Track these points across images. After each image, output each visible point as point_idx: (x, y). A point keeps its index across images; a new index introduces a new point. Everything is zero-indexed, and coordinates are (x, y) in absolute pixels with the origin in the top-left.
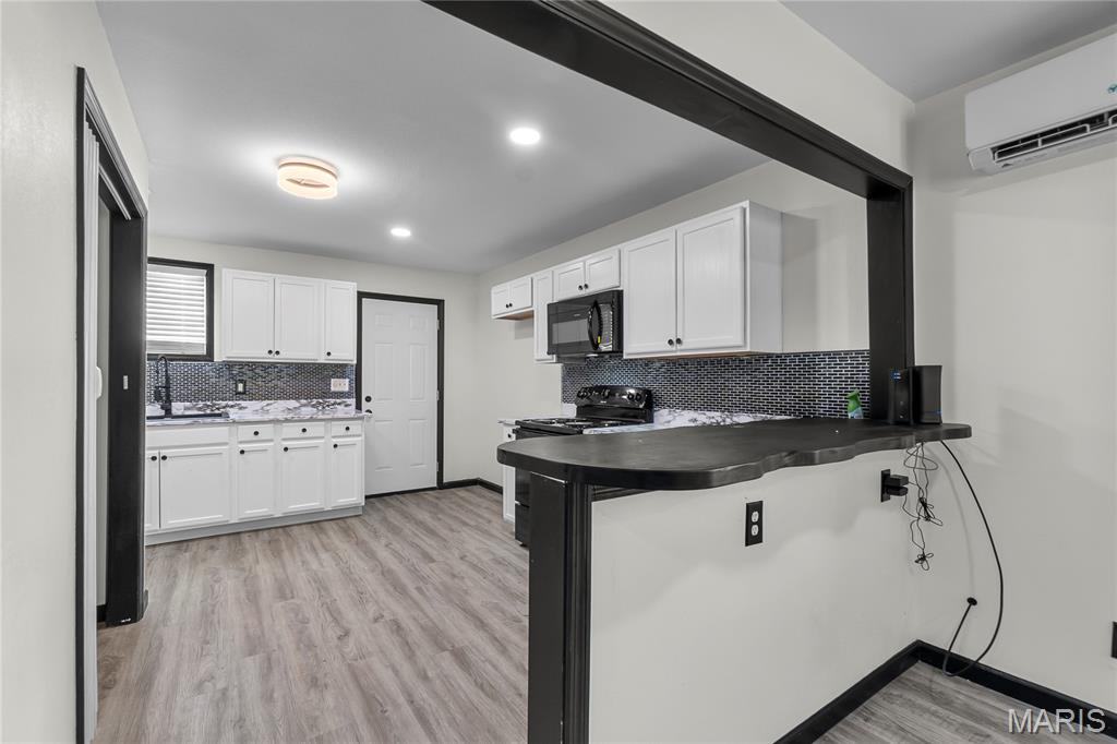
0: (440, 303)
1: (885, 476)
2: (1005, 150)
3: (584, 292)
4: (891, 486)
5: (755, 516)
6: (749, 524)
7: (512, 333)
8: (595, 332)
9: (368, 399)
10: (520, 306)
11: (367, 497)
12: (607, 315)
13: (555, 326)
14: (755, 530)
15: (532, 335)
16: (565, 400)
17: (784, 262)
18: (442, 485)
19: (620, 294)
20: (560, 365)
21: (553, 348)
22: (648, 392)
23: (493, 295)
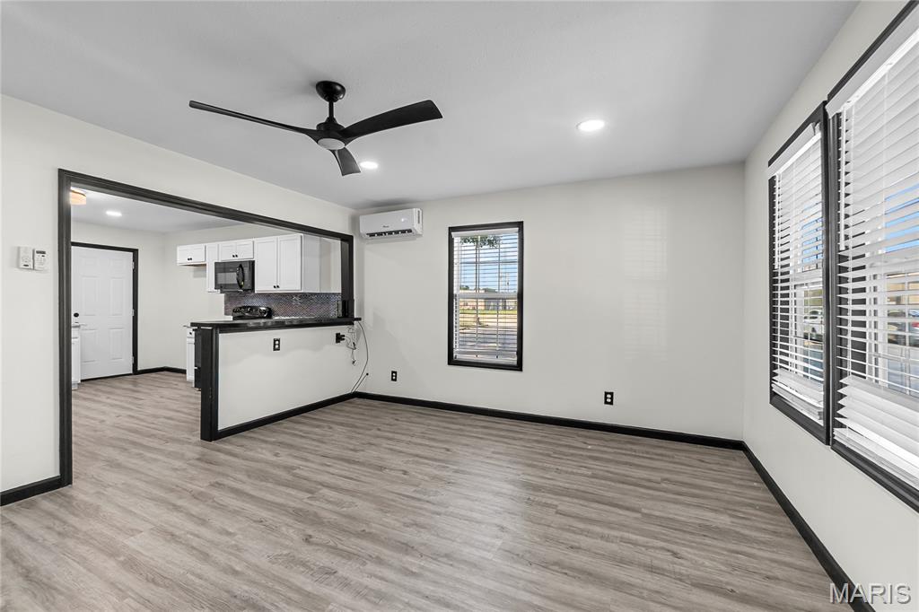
0: (135, 252)
1: (338, 335)
2: (372, 235)
3: (236, 259)
4: (339, 338)
5: (277, 342)
6: (275, 345)
7: (192, 274)
8: (241, 279)
9: (76, 315)
10: (198, 260)
11: (82, 381)
12: (247, 271)
13: (219, 275)
14: (277, 346)
15: (205, 276)
16: (226, 314)
17: (321, 256)
18: (136, 372)
19: (253, 262)
20: (223, 295)
21: (218, 286)
22: (270, 309)
23: (178, 252)
